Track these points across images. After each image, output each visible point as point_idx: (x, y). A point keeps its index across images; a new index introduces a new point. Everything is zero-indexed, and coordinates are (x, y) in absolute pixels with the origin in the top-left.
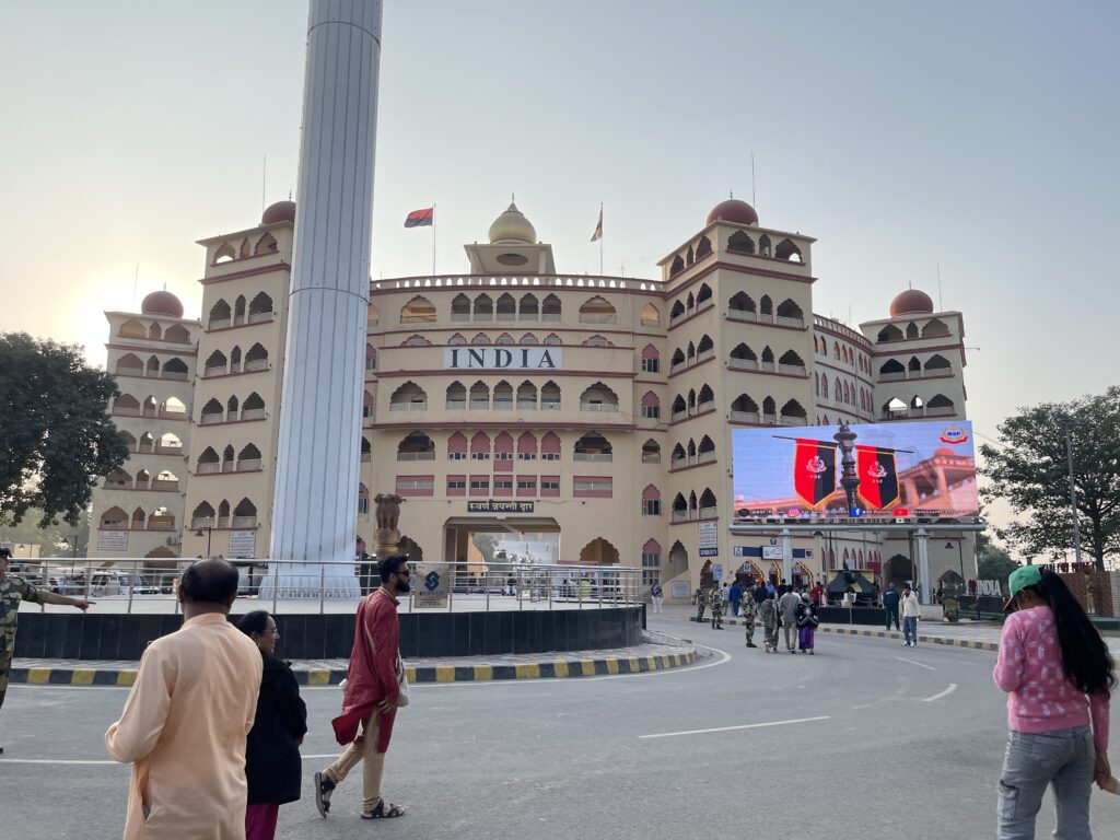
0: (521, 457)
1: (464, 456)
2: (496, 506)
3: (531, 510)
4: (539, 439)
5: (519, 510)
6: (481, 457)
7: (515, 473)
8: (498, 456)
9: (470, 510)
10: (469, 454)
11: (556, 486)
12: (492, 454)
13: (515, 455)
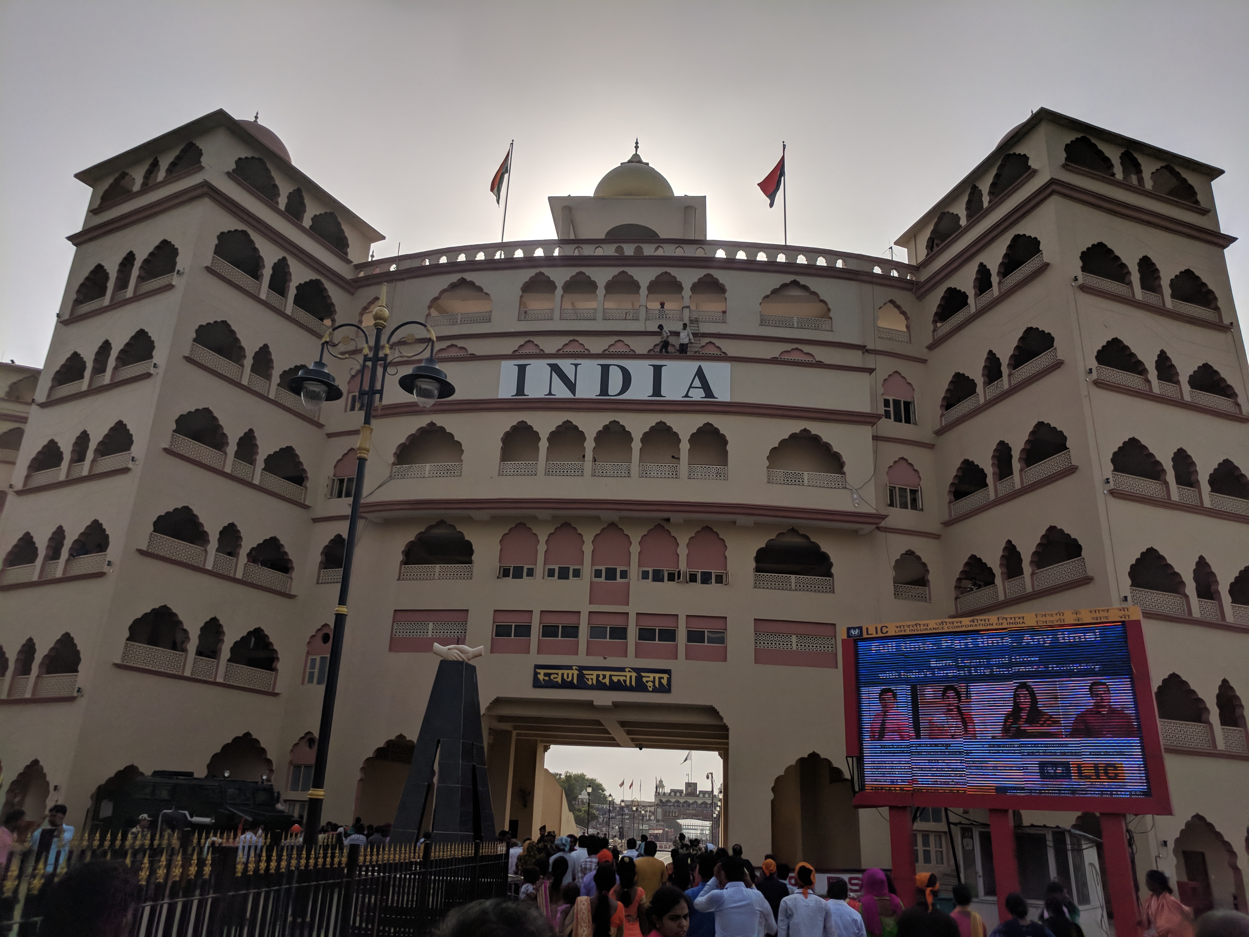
0: (645, 575)
1: (530, 573)
2: (591, 677)
3: (665, 689)
4: (683, 540)
5: (640, 687)
6: (564, 574)
7: (632, 609)
8: (598, 574)
9: (537, 684)
10: (539, 570)
11: (720, 638)
12: (587, 570)
13: (634, 571)
